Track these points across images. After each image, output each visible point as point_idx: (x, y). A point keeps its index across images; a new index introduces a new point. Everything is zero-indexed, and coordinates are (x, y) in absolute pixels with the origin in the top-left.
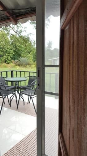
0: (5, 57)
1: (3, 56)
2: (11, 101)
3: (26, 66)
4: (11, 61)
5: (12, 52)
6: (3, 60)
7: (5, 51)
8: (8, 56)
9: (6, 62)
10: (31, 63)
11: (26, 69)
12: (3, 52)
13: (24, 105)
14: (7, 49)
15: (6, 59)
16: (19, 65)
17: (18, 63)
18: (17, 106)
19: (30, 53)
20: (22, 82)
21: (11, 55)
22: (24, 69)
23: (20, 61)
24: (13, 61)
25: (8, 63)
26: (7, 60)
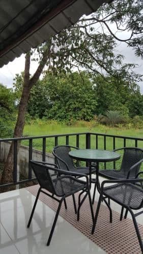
0: (84, 110)
1: (81, 109)
2: (80, 204)
3: (117, 125)
4: (92, 117)
5: (95, 102)
6: (80, 115)
7: (84, 101)
8: (89, 109)
9: (84, 118)
10: (125, 120)
11: (117, 130)
12: (81, 104)
13: (111, 221)
14: (87, 99)
15: (86, 114)
16: (105, 123)
17: (103, 120)
18: (92, 223)
19: (124, 103)
20: (107, 163)
21: (92, 106)
22: (112, 131)
23: (107, 117)
24: (95, 116)
25: (88, 120)
26: (86, 116)
